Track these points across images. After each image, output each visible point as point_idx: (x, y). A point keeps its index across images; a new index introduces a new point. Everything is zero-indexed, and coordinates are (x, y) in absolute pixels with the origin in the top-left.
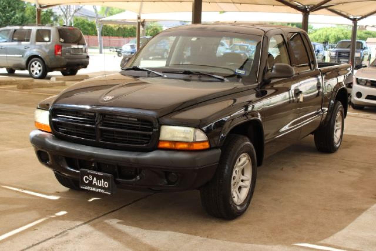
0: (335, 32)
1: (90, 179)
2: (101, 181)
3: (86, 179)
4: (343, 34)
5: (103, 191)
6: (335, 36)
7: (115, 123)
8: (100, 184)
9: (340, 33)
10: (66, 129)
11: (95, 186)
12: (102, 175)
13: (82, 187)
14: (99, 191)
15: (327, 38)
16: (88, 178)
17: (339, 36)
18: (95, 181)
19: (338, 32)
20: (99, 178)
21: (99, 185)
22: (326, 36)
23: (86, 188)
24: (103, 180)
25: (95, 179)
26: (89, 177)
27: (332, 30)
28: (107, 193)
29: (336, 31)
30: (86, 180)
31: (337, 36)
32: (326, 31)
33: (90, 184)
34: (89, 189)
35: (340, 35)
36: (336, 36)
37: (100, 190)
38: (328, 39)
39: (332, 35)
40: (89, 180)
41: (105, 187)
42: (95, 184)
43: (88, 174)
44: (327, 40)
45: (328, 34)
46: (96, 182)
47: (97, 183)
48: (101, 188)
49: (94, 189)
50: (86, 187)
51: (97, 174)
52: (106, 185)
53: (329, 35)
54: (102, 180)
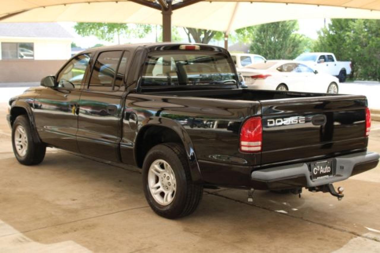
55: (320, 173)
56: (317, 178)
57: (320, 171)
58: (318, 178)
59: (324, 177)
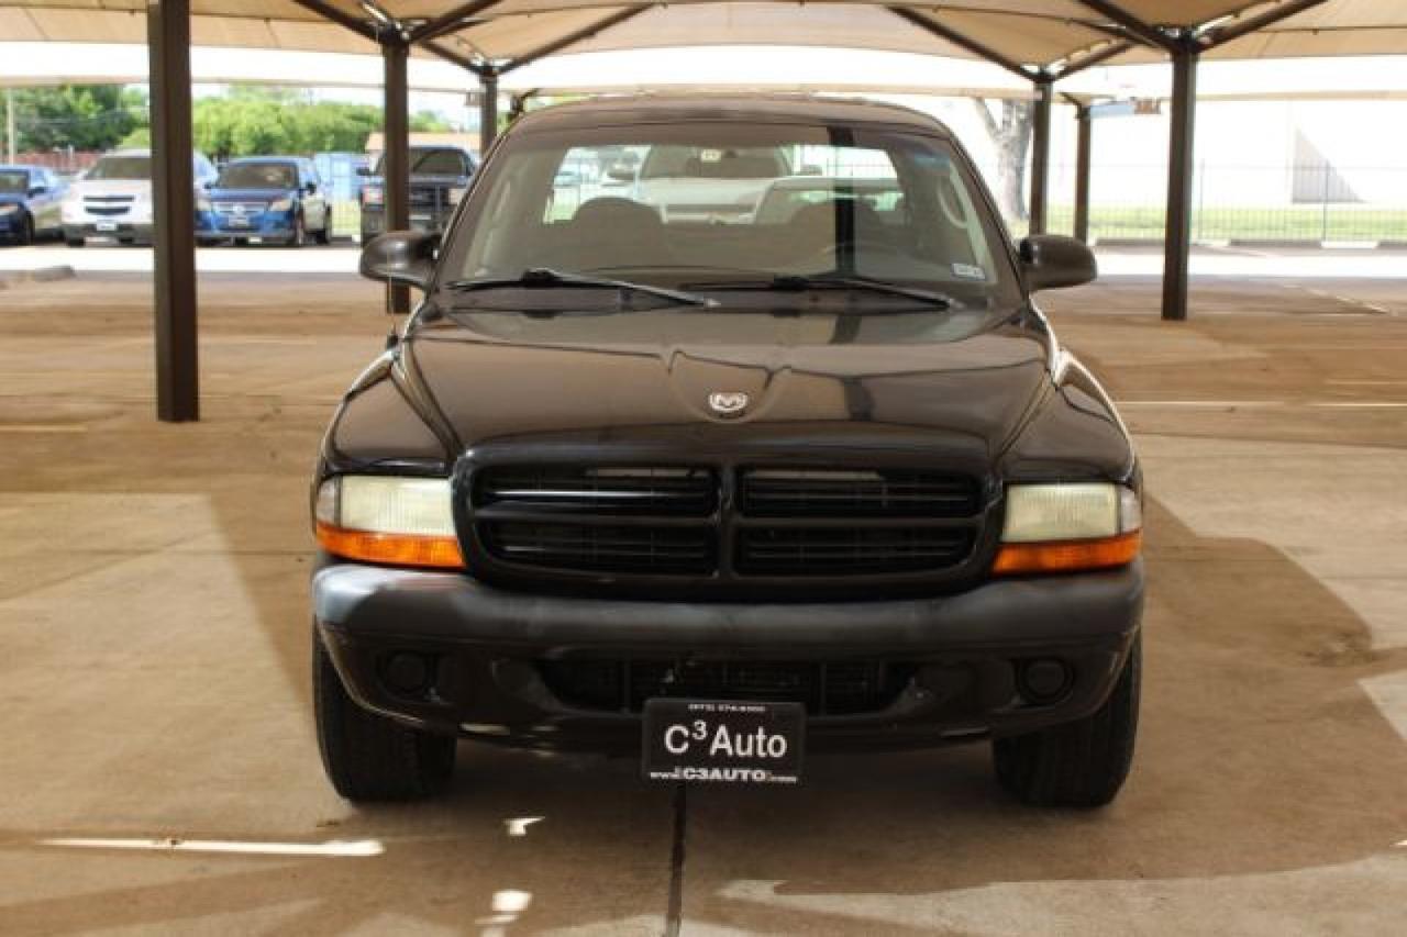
0: (253, 116)
1: (700, 734)
2: (750, 738)
3: (678, 739)
4: (279, 121)
5: (760, 775)
6: (252, 129)
7: (803, 496)
8: (744, 747)
9: (271, 120)
10: (545, 544)
11: (722, 760)
12: (761, 709)
13: (654, 775)
14: (740, 776)
15: (224, 137)
16: (686, 732)
17: (266, 131)
18: (722, 741)
19: (261, 115)
20: (741, 726)
21: (740, 753)
22: (220, 133)
23: (675, 776)
24: (761, 730)
25: (722, 730)
26: (692, 729)
27: (238, 110)
28: (782, 779)
29: (253, 111)
30: (677, 744)
31: (261, 129)
32: (218, 112)
33: (699, 755)
34: (693, 777)
35: (269, 125)
36: (256, 128)
37: (745, 774)
38: (229, 143)
39: (243, 126)
40: (690, 739)
41: (768, 757)
42: (721, 752)
43: (688, 719)
44: (224, 146)
45: (226, 124)
46: (727, 746)
47: (734, 747)
48: (753, 762)
49: (716, 774)
50: (677, 770)
51: (733, 708)
52: (777, 746)
53: (230, 128)
54: (755, 733)
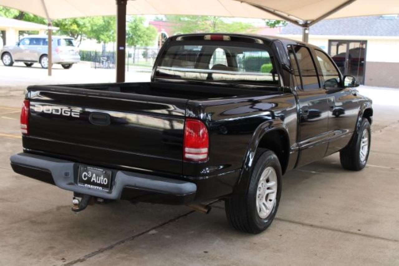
55: (92, 181)
56: (84, 185)
57: (91, 178)
58: (86, 185)
59: (96, 187)
